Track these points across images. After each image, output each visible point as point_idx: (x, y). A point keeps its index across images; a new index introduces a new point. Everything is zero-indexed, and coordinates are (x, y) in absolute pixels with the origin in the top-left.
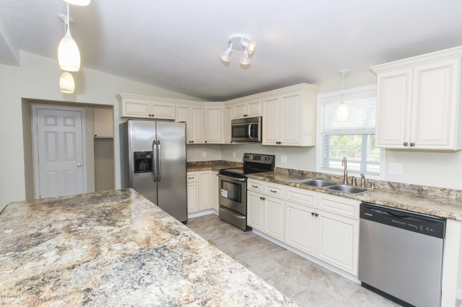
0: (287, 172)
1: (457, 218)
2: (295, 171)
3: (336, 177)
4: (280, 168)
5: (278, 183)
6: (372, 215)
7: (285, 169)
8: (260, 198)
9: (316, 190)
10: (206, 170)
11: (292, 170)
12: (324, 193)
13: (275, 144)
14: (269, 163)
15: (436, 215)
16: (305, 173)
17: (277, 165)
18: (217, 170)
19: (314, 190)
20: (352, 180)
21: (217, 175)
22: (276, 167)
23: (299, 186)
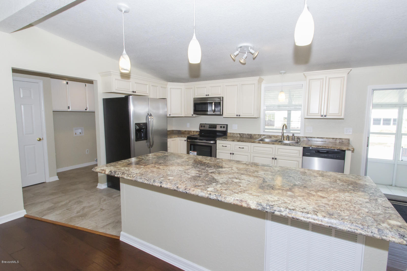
0: (239, 135)
1: (351, 150)
2: (245, 134)
3: (275, 136)
4: (232, 133)
5: (246, 142)
6: (309, 154)
7: (237, 133)
8: (230, 154)
9: (275, 144)
10: (174, 137)
11: (243, 134)
12: (281, 145)
13: (236, 116)
14: (225, 129)
15: (342, 149)
16: (252, 135)
17: (229, 131)
18: (186, 137)
19: (274, 144)
20: (287, 137)
21: (185, 140)
22: (229, 133)
23: (262, 143)
